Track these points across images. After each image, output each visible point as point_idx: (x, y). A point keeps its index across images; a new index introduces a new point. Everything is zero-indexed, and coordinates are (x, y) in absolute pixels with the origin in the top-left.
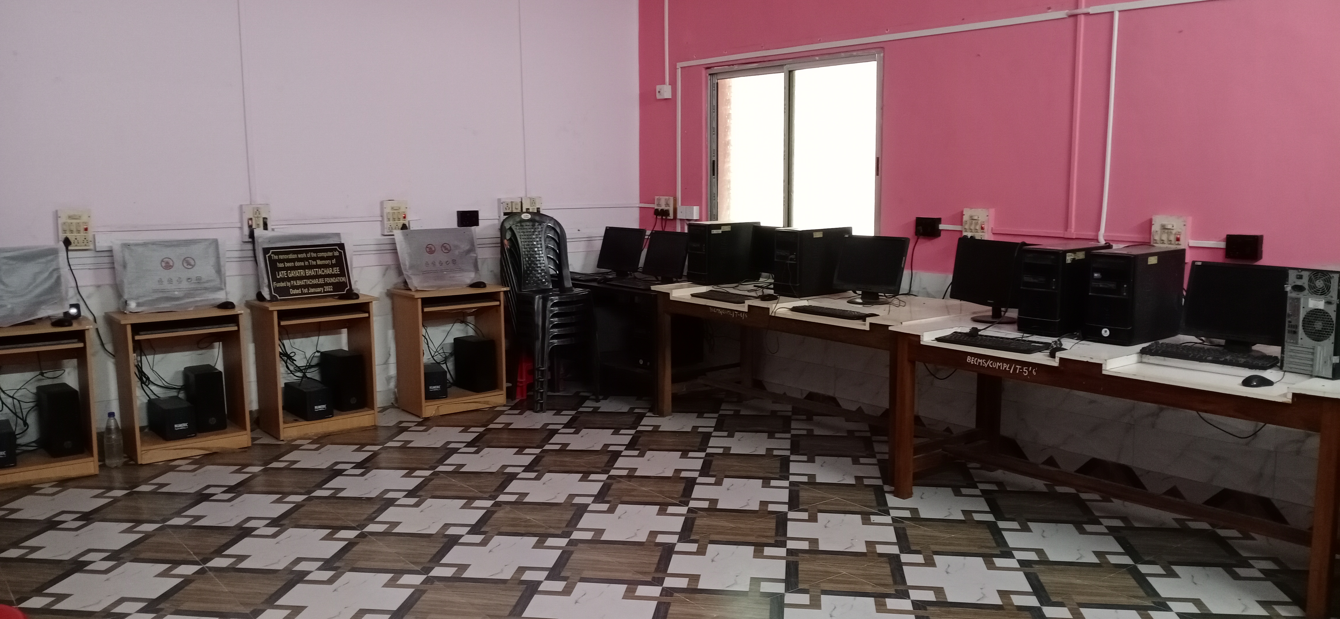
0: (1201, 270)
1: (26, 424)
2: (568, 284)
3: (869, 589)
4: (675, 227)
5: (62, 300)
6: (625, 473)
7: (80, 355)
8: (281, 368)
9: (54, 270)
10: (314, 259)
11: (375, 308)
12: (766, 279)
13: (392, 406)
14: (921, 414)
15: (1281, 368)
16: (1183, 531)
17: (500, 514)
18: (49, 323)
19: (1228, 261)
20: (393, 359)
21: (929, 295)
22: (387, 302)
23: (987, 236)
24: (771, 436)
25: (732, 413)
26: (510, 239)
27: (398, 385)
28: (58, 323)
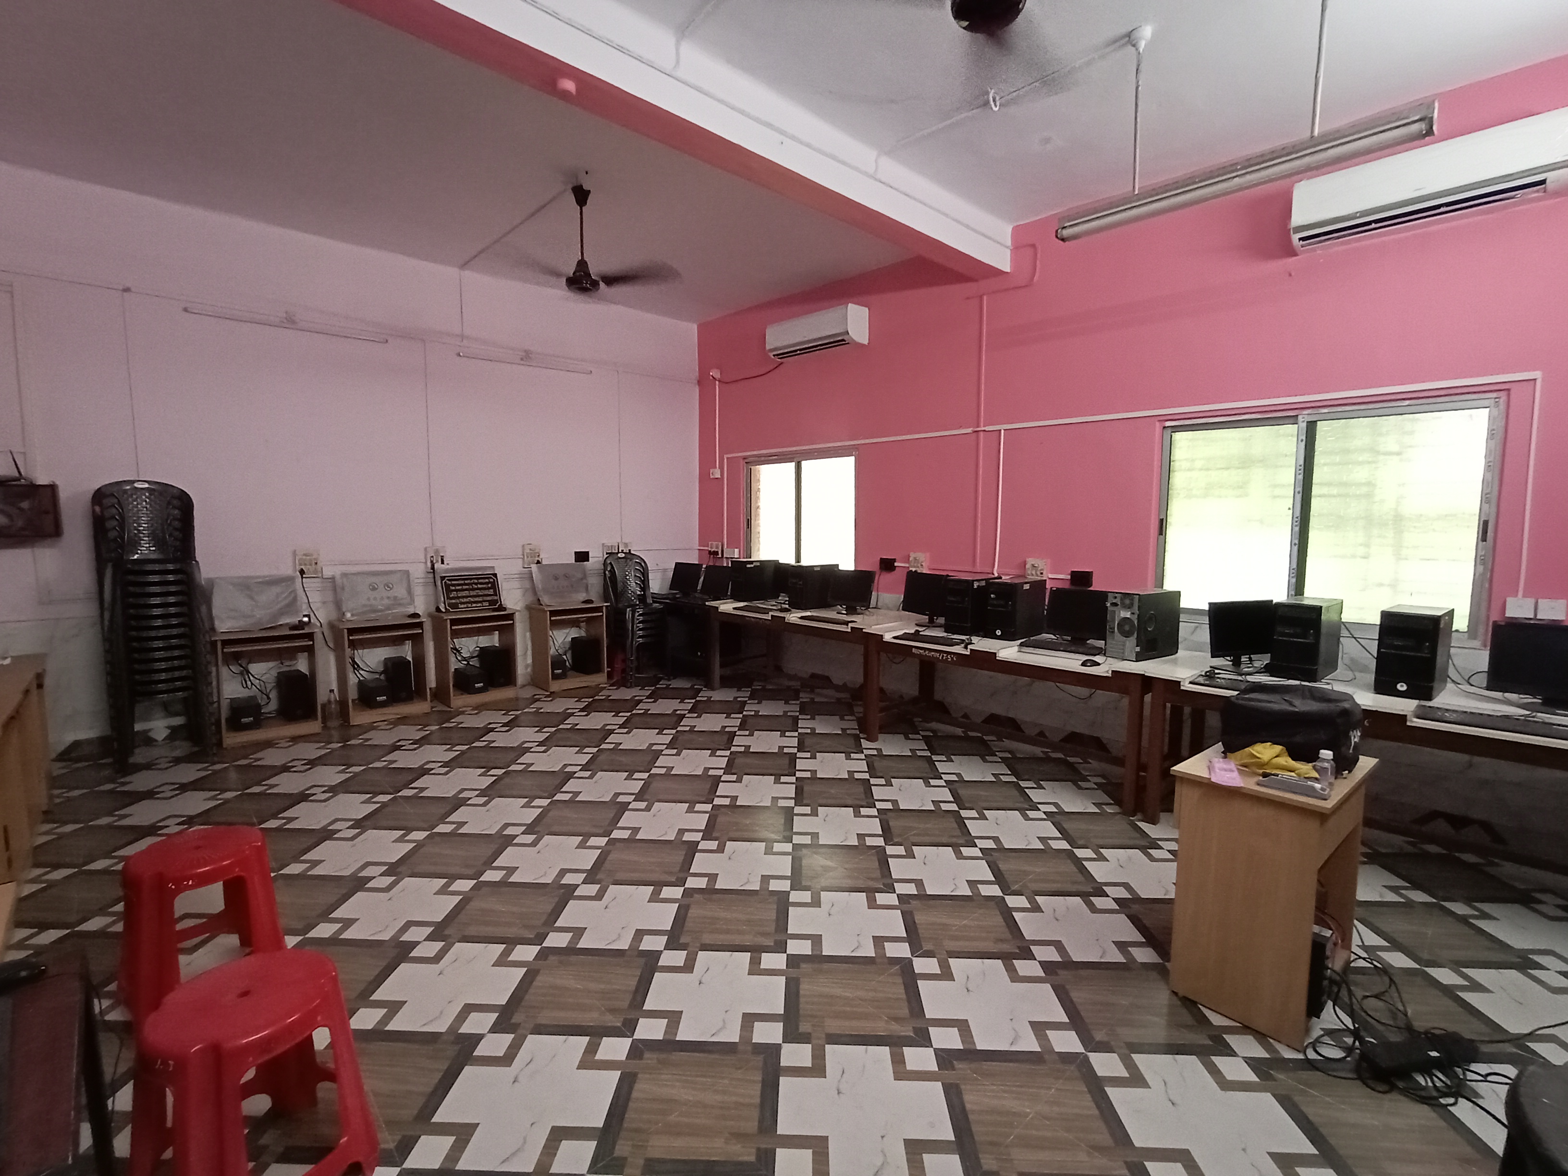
0: (1057, 594)
1: (268, 698)
2: (650, 601)
3: (850, 802)
4: (723, 563)
5: (297, 612)
6: (688, 728)
7: (310, 650)
8: (452, 658)
9: (292, 592)
10: (476, 584)
11: (517, 616)
12: (783, 598)
13: (529, 684)
14: (884, 686)
15: (1105, 655)
16: (1047, 759)
17: (602, 757)
18: (287, 628)
19: (1073, 588)
20: (530, 652)
21: (888, 608)
22: (526, 614)
23: (925, 571)
24: (786, 703)
25: (760, 687)
26: (610, 571)
27: (534, 670)
28: (294, 627)
